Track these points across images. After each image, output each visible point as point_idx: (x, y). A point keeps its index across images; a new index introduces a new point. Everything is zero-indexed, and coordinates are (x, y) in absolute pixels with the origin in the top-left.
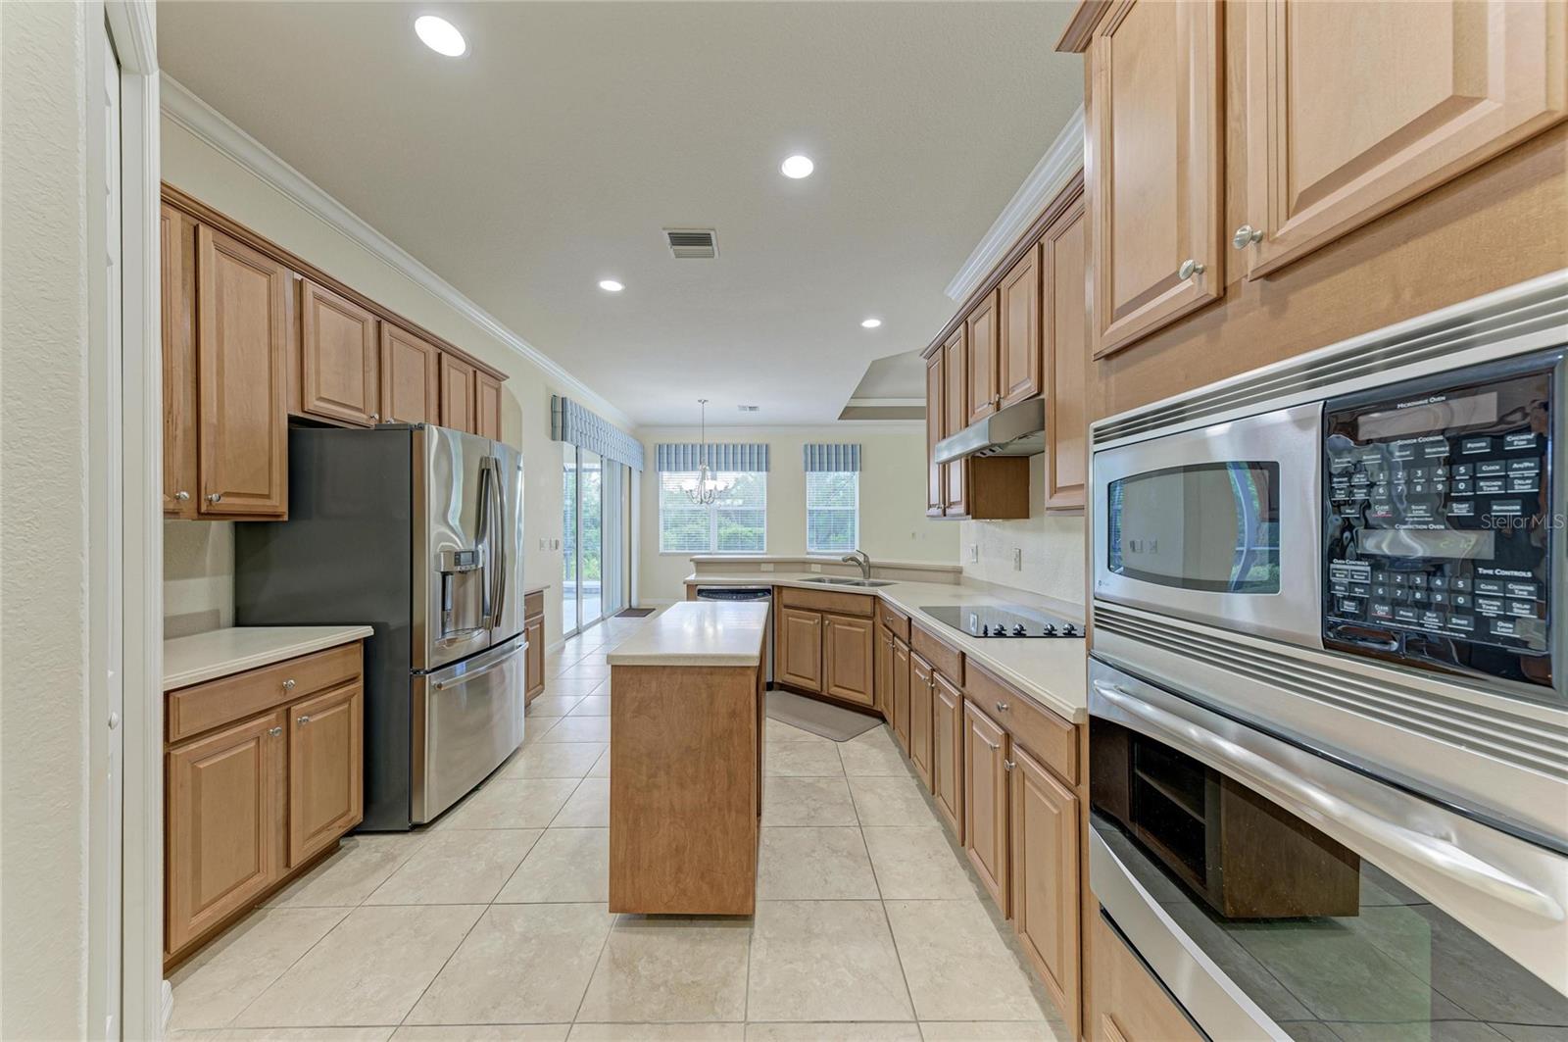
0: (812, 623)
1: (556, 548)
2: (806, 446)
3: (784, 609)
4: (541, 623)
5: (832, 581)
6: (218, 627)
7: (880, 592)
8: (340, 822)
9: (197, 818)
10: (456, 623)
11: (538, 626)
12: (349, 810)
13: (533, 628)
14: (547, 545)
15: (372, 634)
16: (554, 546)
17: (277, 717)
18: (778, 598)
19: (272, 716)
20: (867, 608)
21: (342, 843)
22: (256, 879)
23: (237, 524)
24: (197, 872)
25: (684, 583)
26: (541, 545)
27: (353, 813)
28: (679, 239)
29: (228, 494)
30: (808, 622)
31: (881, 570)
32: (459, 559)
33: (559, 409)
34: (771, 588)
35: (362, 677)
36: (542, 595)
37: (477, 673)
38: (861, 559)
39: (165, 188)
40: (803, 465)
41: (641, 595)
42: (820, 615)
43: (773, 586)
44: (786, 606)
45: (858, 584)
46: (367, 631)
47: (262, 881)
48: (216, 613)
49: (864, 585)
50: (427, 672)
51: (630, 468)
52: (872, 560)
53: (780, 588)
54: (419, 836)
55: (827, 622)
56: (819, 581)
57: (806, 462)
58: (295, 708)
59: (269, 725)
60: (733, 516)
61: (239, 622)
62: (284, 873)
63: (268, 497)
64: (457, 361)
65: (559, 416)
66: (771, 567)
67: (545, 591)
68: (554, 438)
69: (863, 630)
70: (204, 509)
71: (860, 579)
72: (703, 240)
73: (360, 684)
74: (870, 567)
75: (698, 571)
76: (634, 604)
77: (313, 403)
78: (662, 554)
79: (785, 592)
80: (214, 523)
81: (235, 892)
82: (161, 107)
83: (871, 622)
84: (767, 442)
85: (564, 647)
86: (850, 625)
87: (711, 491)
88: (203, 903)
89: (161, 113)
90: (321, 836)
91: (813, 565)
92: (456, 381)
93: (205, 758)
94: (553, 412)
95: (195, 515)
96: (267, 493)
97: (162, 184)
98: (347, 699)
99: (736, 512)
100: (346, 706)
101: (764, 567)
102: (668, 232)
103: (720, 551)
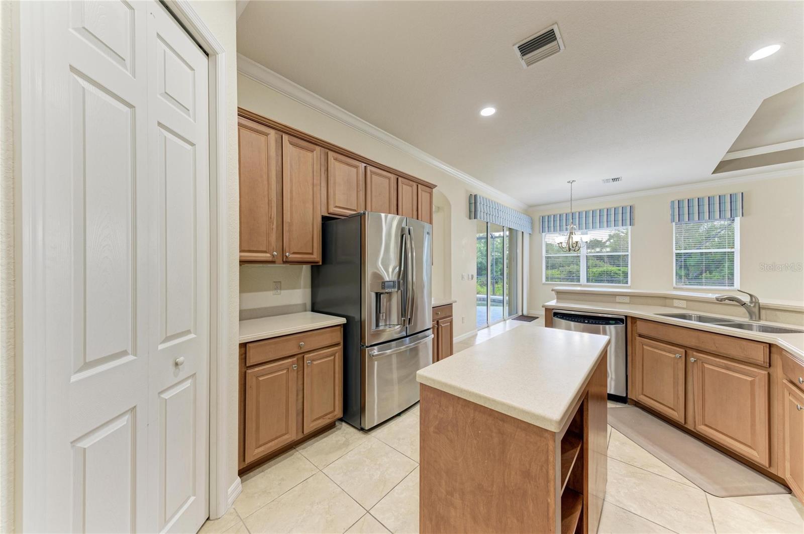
0: (672, 356)
1: (472, 279)
2: (673, 202)
3: (638, 338)
4: (451, 322)
5: (701, 319)
6: (306, 311)
7: (780, 340)
8: (329, 416)
9: (258, 402)
10: (386, 320)
11: (449, 324)
12: (334, 410)
13: (444, 325)
14: (466, 278)
15: (346, 322)
16: (471, 277)
17: (297, 359)
18: (632, 327)
19: (295, 359)
20: (760, 355)
21: (337, 423)
22: (286, 437)
23: (312, 266)
24: (258, 429)
25: (543, 307)
26: (463, 277)
27: (336, 413)
28: (526, 48)
29: (294, 253)
30: (668, 354)
31: (778, 313)
32: (384, 285)
33: (473, 201)
34: (624, 318)
35: (342, 344)
36: (452, 307)
37: (400, 349)
38: (746, 299)
39: (239, 109)
40: (670, 217)
41: (529, 308)
42: (683, 351)
43: (626, 317)
44: (640, 336)
45: (740, 326)
46: (343, 320)
47: (289, 438)
48: (305, 304)
49: (749, 327)
50: (367, 347)
51: (523, 232)
52: (762, 301)
53: (634, 319)
54: (364, 436)
55: (692, 359)
56: (683, 317)
57: (673, 215)
58: (306, 356)
59: (293, 363)
60: (606, 259)
61: (314, 310)
62: (300, 436)
63: (312, 254)
64: (406, 180)
65: (473, 205)
66: (627, 299)
67: (453, 304)
68: (470, 218)
69: (750, 379)
70: (284, 260)
71: (745, 320)
72: (549, 37)
73: (341, 347)
74: (760, 308)
75: (558, 299)
76: (525, 313)
77: (332, 209)
78: (544, 284)
79: (638, 322)
80: (304, 266)
81: (276, 441)
82: (237, 70)
83: (766, 373)
84: (631, 204)
85: (477, 335)
86: (728, 368)
87: (577, 242)
88: (260, 443)
89: (238, 73)
90: (319, 421)
91: (674, 300)
92: (406, 191)
93: (263, 375)
94: (470, 204)
95: (282, 262)
96: (311, 252)
97: (238, 108)
98: (334, 354)
99: (609, 257)
100: (332, 358)
101: (618, 299)
102: (517, 46)
103: (589, 284)
